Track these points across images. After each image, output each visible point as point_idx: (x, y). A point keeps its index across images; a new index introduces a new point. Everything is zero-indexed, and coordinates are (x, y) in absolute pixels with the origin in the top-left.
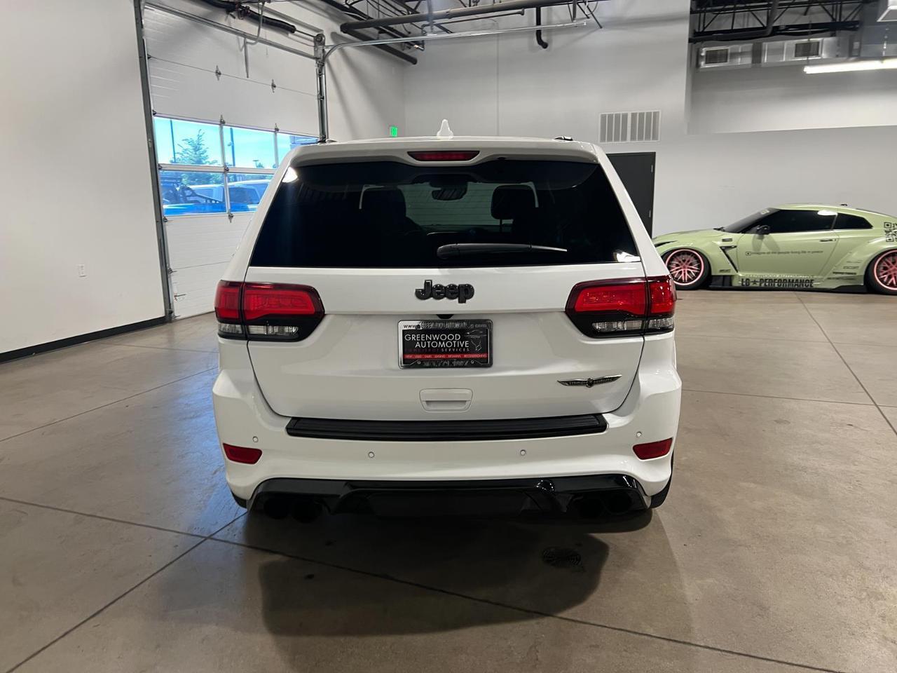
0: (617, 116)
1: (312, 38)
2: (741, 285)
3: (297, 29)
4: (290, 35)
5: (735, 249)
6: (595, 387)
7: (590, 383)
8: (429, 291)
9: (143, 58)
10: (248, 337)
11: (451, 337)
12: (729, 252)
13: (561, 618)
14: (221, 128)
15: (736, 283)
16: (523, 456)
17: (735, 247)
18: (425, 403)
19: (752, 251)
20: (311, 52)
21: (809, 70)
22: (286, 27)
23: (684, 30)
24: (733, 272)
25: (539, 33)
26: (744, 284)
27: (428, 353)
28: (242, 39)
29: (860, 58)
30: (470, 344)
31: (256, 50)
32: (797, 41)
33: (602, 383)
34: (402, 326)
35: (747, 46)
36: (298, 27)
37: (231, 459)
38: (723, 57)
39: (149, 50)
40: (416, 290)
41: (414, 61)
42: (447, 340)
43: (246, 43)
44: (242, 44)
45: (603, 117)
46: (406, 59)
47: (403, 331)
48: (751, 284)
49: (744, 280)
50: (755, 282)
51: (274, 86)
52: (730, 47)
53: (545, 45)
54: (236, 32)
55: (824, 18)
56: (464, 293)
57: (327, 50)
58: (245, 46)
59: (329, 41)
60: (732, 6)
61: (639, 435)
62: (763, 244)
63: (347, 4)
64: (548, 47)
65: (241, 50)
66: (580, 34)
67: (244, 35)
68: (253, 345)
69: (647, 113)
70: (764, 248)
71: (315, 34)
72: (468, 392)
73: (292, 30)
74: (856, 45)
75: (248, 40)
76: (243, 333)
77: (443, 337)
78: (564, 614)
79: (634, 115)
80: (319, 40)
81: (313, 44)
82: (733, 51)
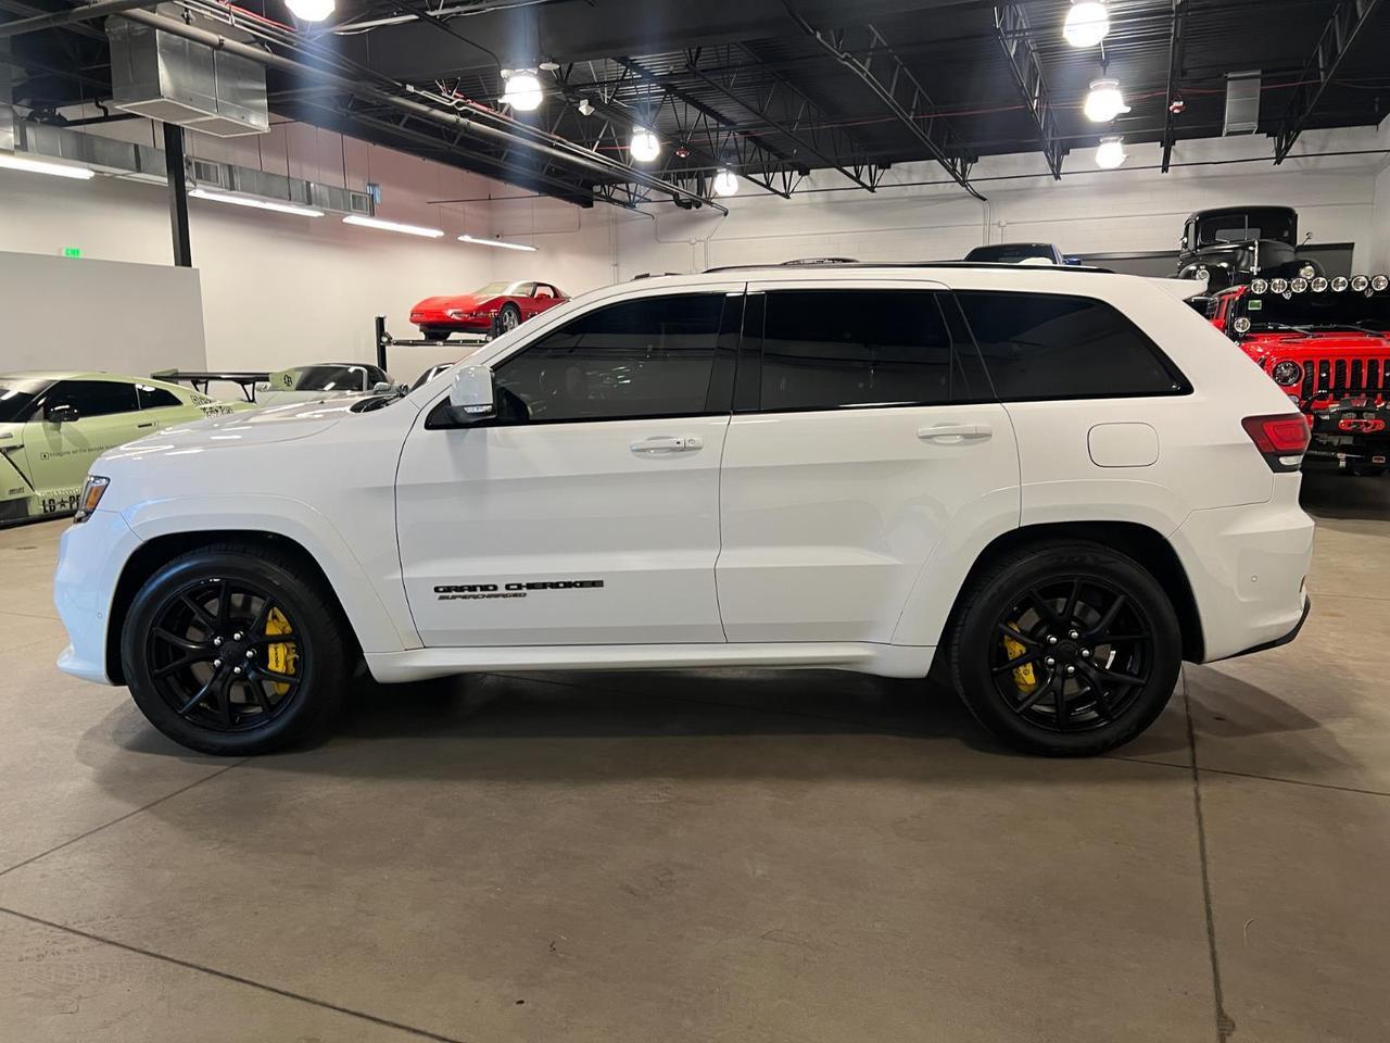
2: (42, 512)
5: (23, 449)
12: (12, 456)
15: (35, 509)
17: (23, 446)
19: (50, 451)
24: (27, 492)
26: (48, 508)
48: (58, 508)
49: (47, 503)
50: (63, 503)
62: (63, 437)
70: (66, 445)
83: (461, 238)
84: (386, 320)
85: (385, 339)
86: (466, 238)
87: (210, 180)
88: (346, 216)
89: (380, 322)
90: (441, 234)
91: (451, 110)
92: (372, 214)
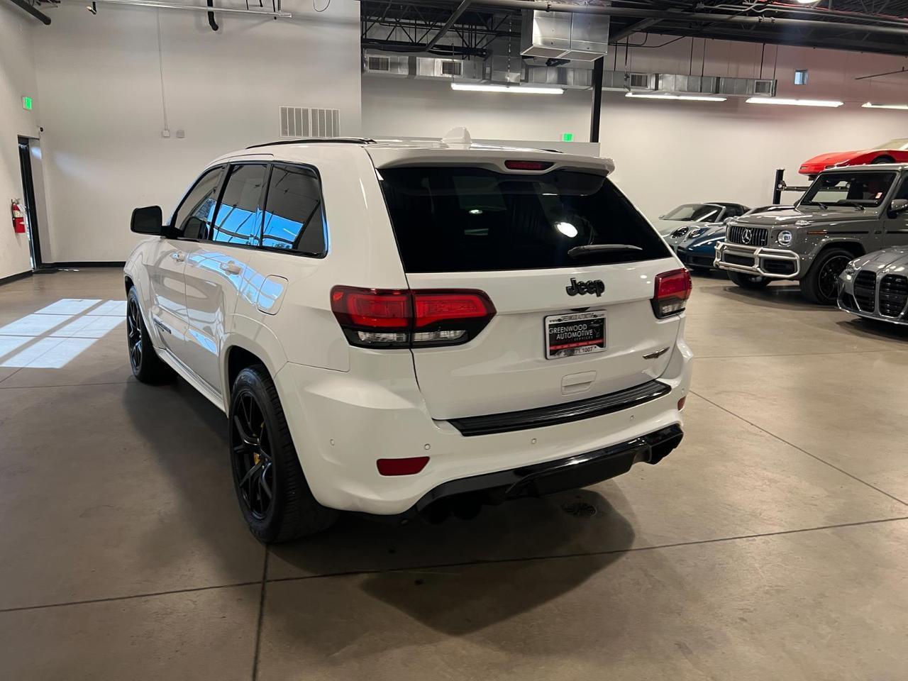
0: (298, 111)
6: (659, 358)
7: (657, 355)
8: (576, 288)
10: (411, 345)
11: (581, 327)
16: (633, 421)
18: (563, 388)
21: (455, 87)
23: (356, 35)
25: (211, 14)
27: (566, 343)
29: (490, 82)
30: (593, 332)
32: (443, 60)
33: (662, 354)
34: (549, 320)
35: (404, 58)
37: (383, 475)
38: (385, 65)
40: (567, 288)
41: (47, 21)
42: (578, 330)
45: (284, 111)
46: (38, 16)
47: (550, 325)
52: (389, 57)
53: (215, 27)
55: (457, 42)
56: (598, 287)
60: (394, 20)
64: (219, 30)
66: (255, 22)
68: (418, 353)
69: (327, 111)
72: (593, 373)
74: (488, 70)
76: (407, 342)
77: (576, 328)
79: (314, 111)
82: (392, 61)
83: (864, 106)
84: (784, 172)
85: (780, 186)
86: (868, 105)
87: (641, 86)
88: (748, 98)
89: (780, 174)
90: (841, 104)
91: (752, 14)
92: (774, 95)
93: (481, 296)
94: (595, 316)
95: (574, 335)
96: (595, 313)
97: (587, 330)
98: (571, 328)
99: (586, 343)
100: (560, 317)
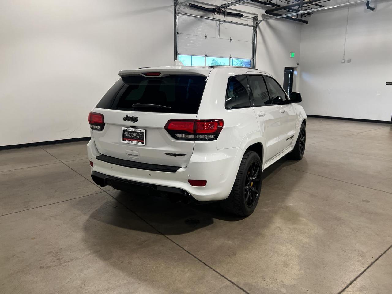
1: (253, 18)
3: (244, 15)
4: (241, 18)
6: (177, 157)
7: (175, 155)
8: (127, 118)
9: (176, 33)
10: (93, 129)
11: (135, 134)
13: (166, 237)
14: (205, 58)
16: (150, 176)
18: (128, 155)
20: (252, 24)
22: (239, 15)
27: (129, 139)
28: (218, 22)
30: (140, 137)
31: (223, 25)
33: (181, 156)
34: (123, 129)
36: (244, 14)
39: (179, 30)
40: (124, 117)
41: (307, 22)
43: (219, 24)
44: (218, 24)
46: (302, 22)
47: (123, 131)
51: (231, 40)
53: (373, 9)
54: (216, 20)
56: (135, 119)
57: (258, 22)
58: (219, 25)
59: (260, 18)
61: (189, 176)
63: (268, 2)
65: (217, 27)
67: (219, 21)
71: (254, 16)
72: (138, 153)
73: (242, 16)
75: (220, 22)
77: (133, 134)
78: (167, 236)
80: (255, 18)
81: (253, 20)
93: (102, 115)
94: (140, 131)
95: (132, 136)
96: (140, 130)
97: (138, 135)
98: (131, 133)
99: (137, 140)
100: (127, 128)
